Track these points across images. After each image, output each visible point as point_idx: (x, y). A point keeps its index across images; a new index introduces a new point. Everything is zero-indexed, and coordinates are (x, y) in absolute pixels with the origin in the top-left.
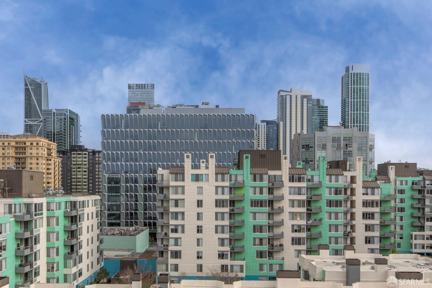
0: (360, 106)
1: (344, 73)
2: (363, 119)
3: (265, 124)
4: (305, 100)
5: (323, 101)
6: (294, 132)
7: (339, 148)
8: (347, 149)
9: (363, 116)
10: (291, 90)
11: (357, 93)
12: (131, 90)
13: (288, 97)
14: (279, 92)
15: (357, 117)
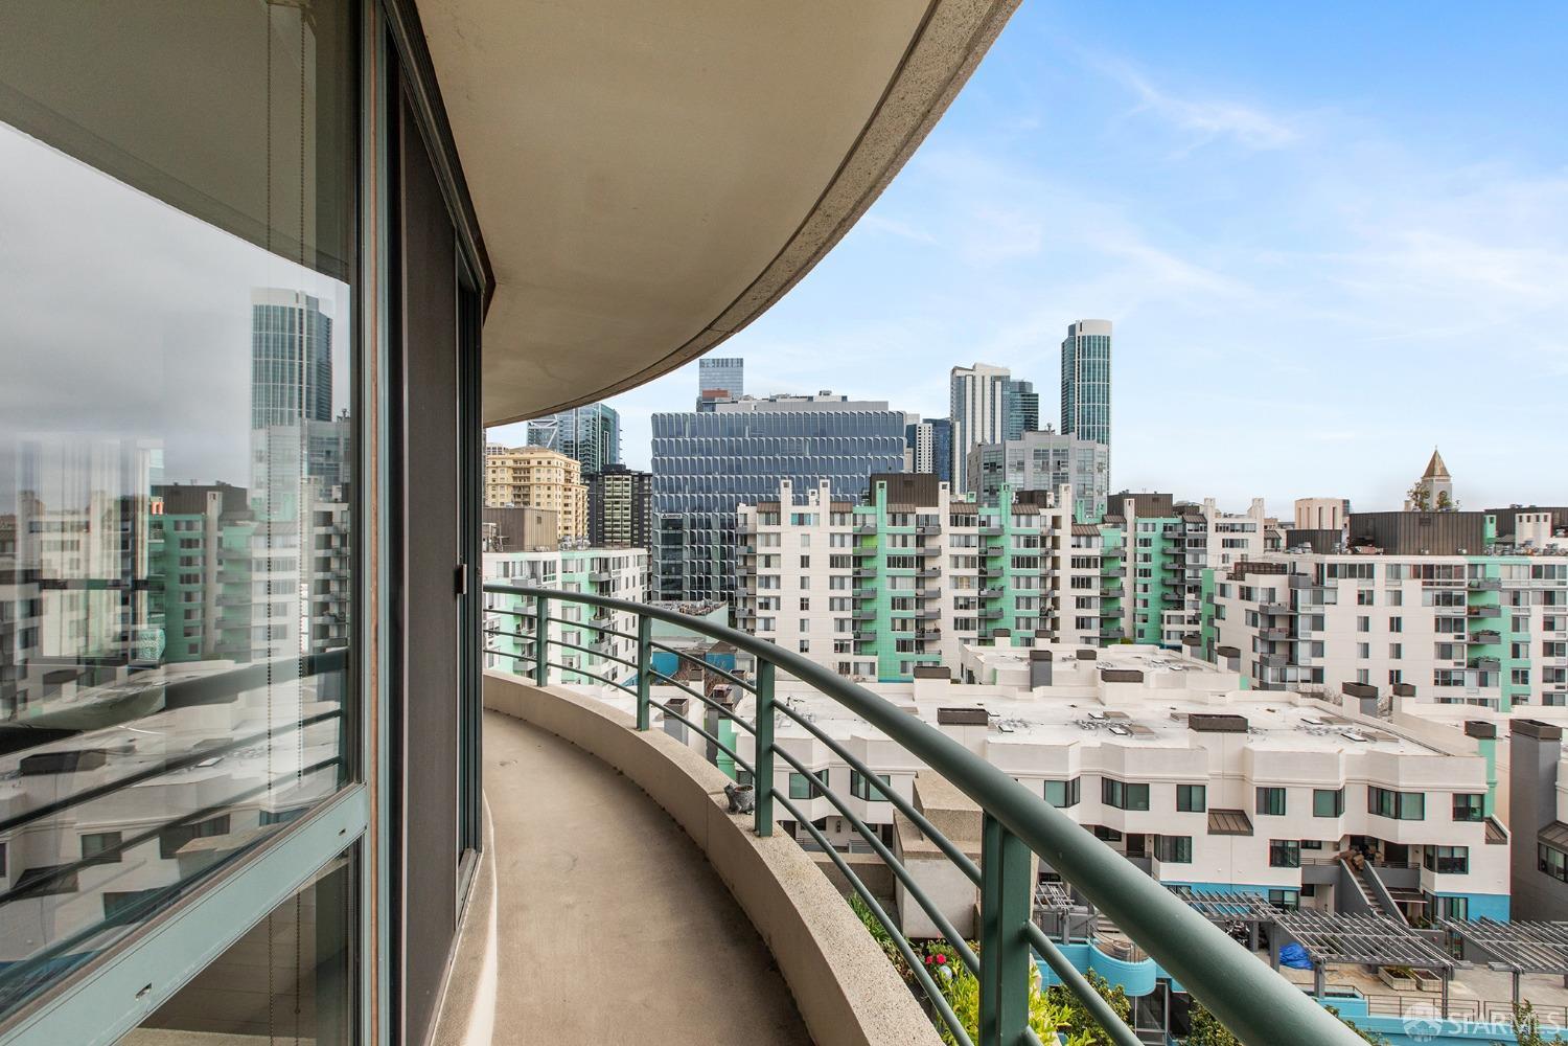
0: (1094, 394)
1: (1065, 335)
2: (1099, 415)
3: (931, 425)
4: (998, 384)
5: (1030, 384)
6: (979, 440)
7: (1045, 467)
8: (1059, 469)
9: (1099, 411)
10: (974, 367)
11: (1089, 371)
12: (704, 369)
13: (969, 379)
14: (954, 371)
15: (1089, 414)
